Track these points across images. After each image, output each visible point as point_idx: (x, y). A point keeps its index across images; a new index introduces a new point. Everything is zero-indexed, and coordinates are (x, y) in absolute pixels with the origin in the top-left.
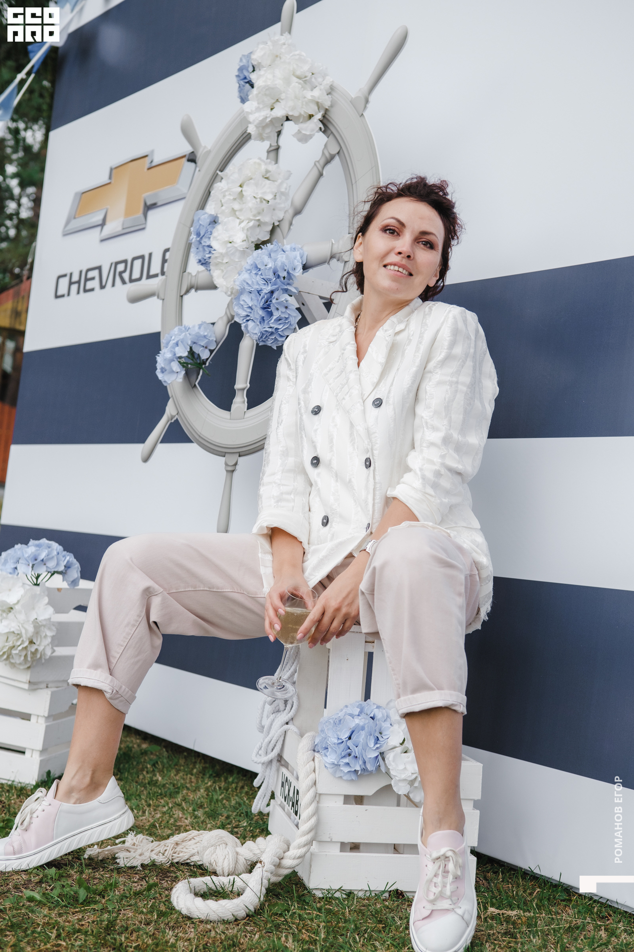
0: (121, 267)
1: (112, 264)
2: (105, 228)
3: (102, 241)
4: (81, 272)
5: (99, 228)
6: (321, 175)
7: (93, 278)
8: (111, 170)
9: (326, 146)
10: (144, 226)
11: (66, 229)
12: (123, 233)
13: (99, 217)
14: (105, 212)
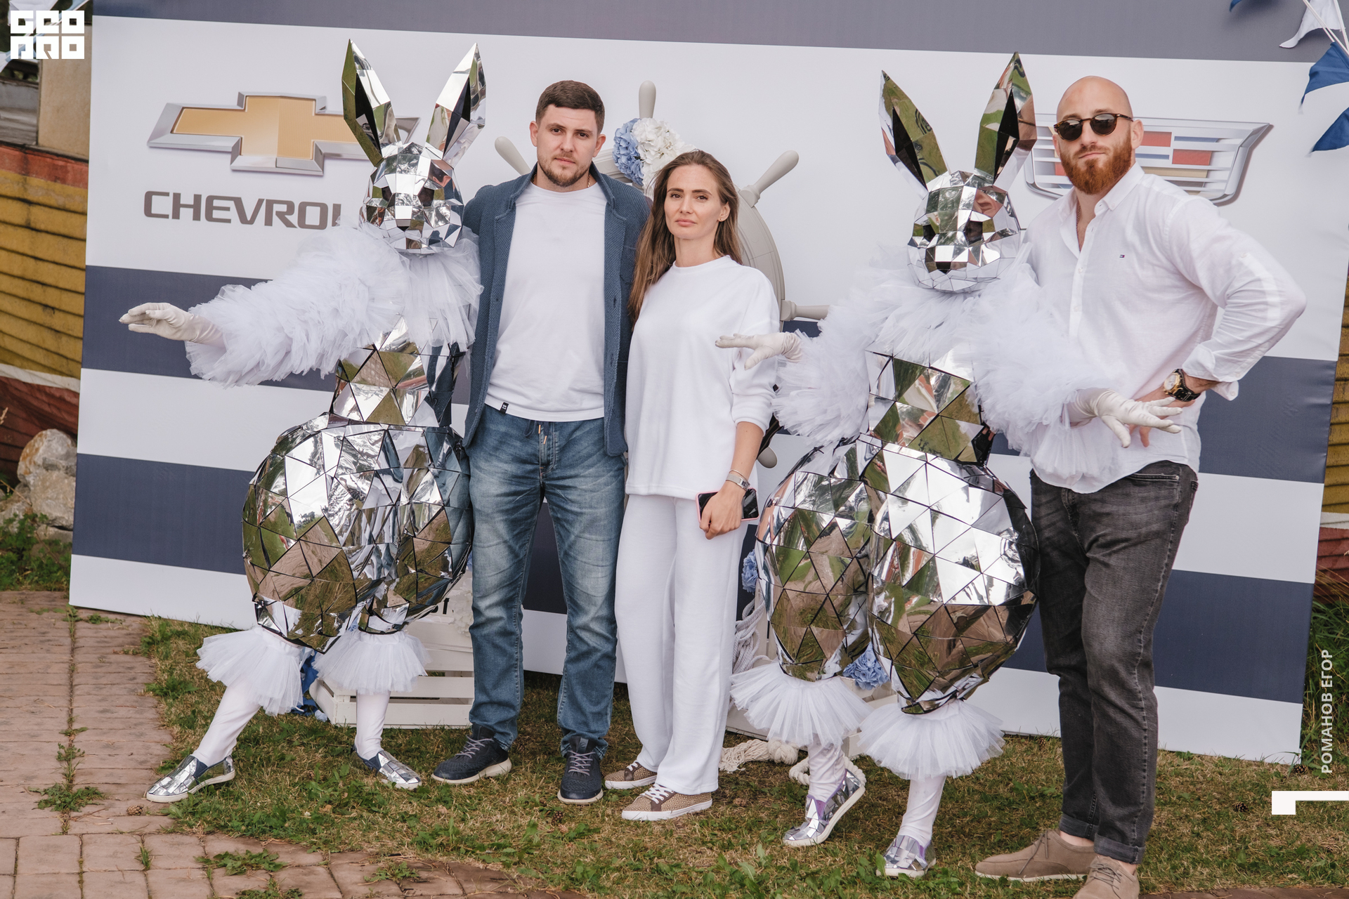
0: (277, 208)
1: (260, 202)
2: (239, 157)
3: (234, 171)
4: (197, 198)
5: (229, 156)
7: (228, 209)
8: (241, 97)
10: (321, 173)
11: (155, 143)
12: (277, 172)
13: (229, 144)
14: (236, 140)
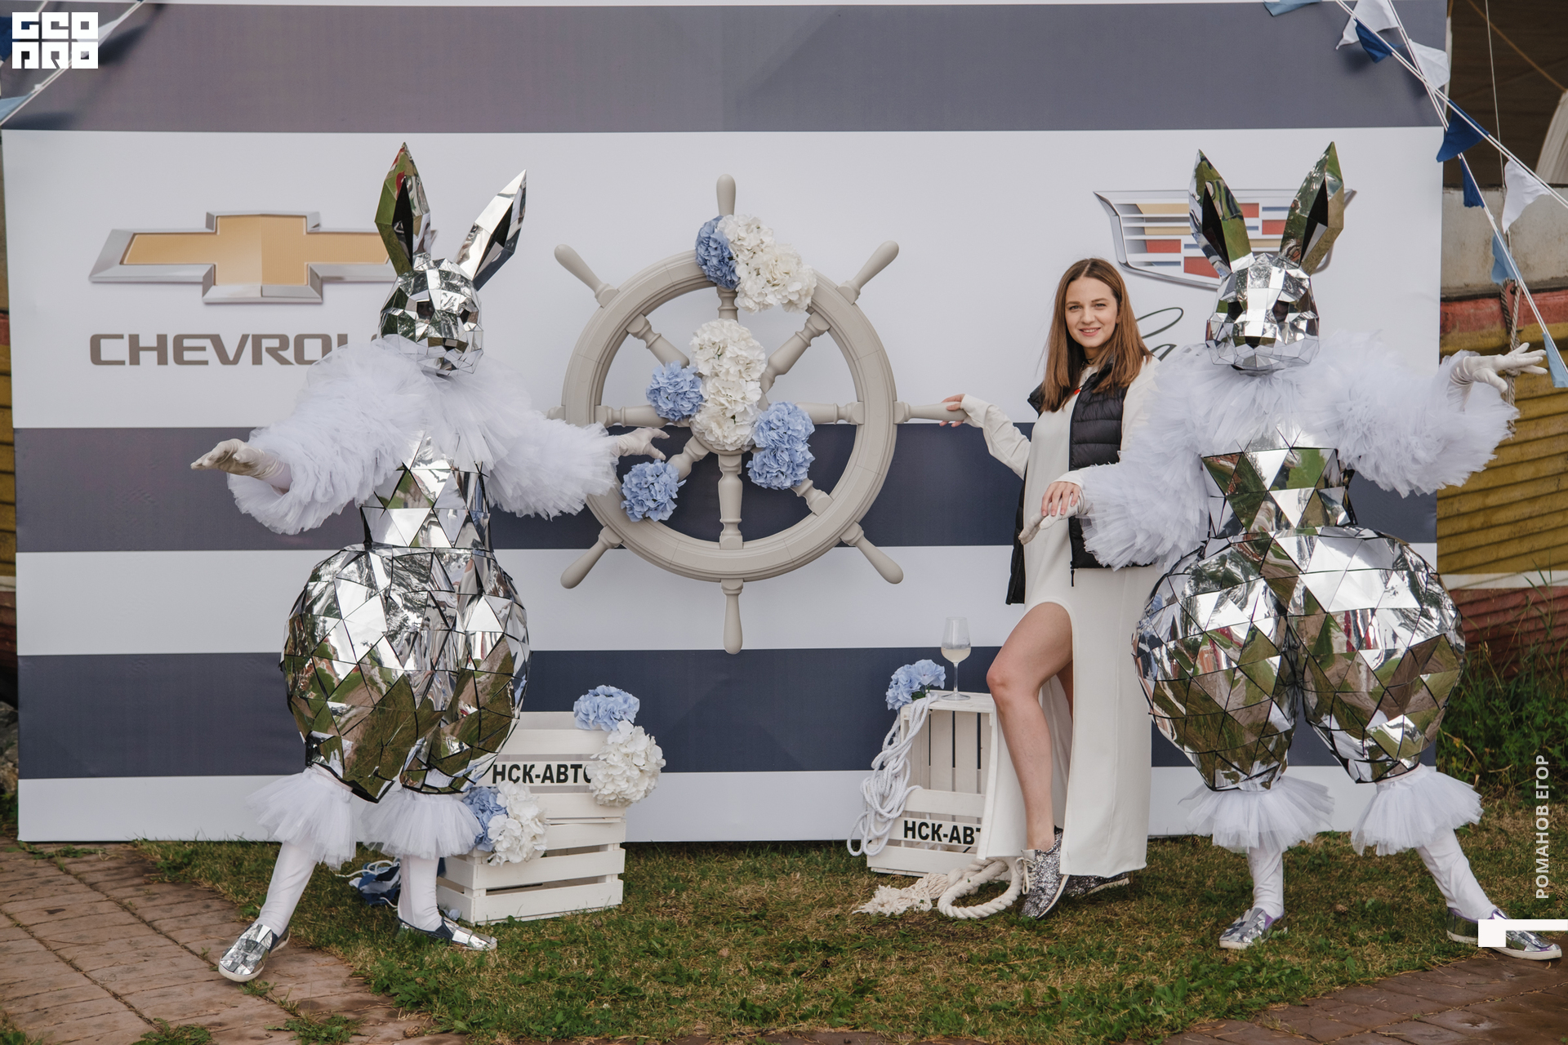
0: (266, 343)
1: (245, 338)
2: (213, 288)
3: (208, 304)
4: (162, 339)
5: (200, 288)
6: (808, 345)
7: (203, 349)
9: (808, 320)
10: (320, 300)
11: (99, 275)
12: (264, 301)
13: (199, 273)
14: (209, 267)
